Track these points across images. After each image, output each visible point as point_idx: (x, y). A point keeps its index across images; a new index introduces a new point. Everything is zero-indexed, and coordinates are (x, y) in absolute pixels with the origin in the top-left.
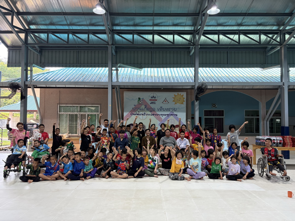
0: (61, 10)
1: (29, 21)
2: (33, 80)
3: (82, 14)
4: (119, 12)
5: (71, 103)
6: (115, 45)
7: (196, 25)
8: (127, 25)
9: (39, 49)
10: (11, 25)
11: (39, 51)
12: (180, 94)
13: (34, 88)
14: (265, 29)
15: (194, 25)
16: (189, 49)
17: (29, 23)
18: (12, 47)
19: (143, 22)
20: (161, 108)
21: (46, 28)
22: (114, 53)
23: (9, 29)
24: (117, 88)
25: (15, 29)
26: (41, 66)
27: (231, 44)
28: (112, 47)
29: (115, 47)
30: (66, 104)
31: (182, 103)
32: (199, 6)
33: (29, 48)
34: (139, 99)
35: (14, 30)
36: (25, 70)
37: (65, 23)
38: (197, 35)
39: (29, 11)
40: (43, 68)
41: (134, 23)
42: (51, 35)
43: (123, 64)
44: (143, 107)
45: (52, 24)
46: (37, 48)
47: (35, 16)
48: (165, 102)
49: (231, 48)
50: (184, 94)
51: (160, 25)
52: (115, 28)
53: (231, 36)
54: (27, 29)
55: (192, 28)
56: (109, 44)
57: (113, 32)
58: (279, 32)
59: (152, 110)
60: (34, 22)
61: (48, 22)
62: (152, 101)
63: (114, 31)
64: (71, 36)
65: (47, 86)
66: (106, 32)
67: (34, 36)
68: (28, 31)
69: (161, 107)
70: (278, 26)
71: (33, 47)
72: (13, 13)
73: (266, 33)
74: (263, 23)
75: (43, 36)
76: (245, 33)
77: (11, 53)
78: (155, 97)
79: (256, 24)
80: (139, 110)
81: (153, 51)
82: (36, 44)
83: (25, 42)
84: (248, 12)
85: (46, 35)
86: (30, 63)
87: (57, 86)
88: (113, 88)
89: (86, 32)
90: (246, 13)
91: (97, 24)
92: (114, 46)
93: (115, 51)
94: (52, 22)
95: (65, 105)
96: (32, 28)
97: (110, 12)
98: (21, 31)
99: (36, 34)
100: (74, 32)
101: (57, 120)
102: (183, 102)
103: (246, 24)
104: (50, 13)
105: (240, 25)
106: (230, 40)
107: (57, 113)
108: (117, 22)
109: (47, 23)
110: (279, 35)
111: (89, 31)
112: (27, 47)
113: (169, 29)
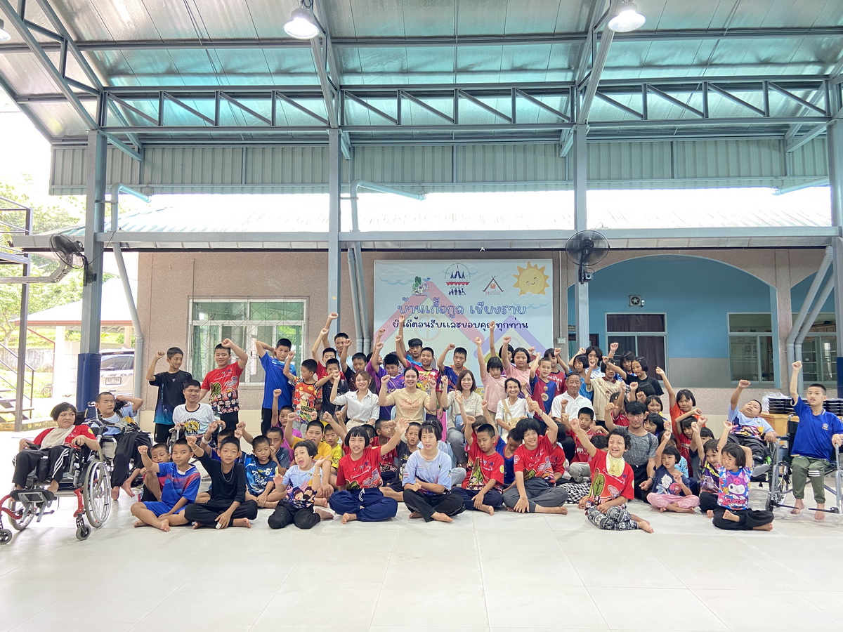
0: (198, 32)
1: (111, 65)
2: (118, 229)
3: (256, 42)
4: (359, 35)
5: (226, 294)
6: (347, 130)
7: (577, 67)
8: (382, 73)
9: (138, 144)
10: (62, 76)
11: (136, 150)
12: (536, 267)
13: (123, 253)
14: (780, 74)
15: (573, 66)
16: (559, 137)
17: (110, 72)
18: (63, 140)
19: (426, 64)
20: (480, 307)
21: (158, 85)
22: (347, 152)
23: (56, 88)
24: (353, 249)
25: (70, 86)
26: (143, 190)
27: (684, 118)
28: (340, 136)
29: (348, 135)
30: (213, 297)
31: (543, 292)
32: (586, 11)
33: (109, 140)
34: (418, 280)
35: (67, 91)
36: (97, 201)
37: (209, 69)
38: (581, 97)
39: (111, 39)
40: (148, 196)
41: (402, 65)
42: (169, 104)
43: (372, 181)
44: (429, 303)
45: (171, 72)
46: (133, 140)
47: (124, 51)
48: (494, 290)
49: (682, 131)
50: (548, 265)
51: (474, 69)
52: (349, 81)
53: (683, 97)
54: (105, 88)
55: (566, 78)
56: (330, 127)
57: (342, 92)
58: (824, 83)
59: (454, 312)
60: (122, 67)
61: (162, 68)
62: (454, 287)
63: (345, 90)
64: (224, 103)
65: (158, 247)
66: (322, 93)
67: (123, 108)
68: (105, 93)
69: (481, 304)
70: (818, 65)
71: (120, 139)
72: (67, 42)
73: (785, 85)
74: (774, 56)
75: (149, 107)
76: (725, 86)
77: (60, 154)
78: (463, 275)
79: (753, 60)
80: (416, 314)
81: (455, 145)
82: (128, 128)
83: (97, 123)
84: (730, 27)
85: (156, 102)
86: (111, 184)
87: (187, 246)
88: (343, 250)
89: (269, 94)
90: (725, 30)
91: (297, 71)
92: (347, 132)
93: (350, 148)
94: (174, 68)
95: (209, 301)
96: (116, 85)
97: (333, 35)
98: (88, 93)
99: (130, 102)
100: (234, 95)
101: (187, 342)
102: (544, 289)
103: (724, 60)
104: (167, 40)
105: (707, 65)
106: (680, 108)
107: (185, 321)
108: (353, 64)
109: (160, 72)
110: (823, 92)
111: (275, 90)
112: (104, 138)
113: (501, 82)
